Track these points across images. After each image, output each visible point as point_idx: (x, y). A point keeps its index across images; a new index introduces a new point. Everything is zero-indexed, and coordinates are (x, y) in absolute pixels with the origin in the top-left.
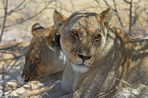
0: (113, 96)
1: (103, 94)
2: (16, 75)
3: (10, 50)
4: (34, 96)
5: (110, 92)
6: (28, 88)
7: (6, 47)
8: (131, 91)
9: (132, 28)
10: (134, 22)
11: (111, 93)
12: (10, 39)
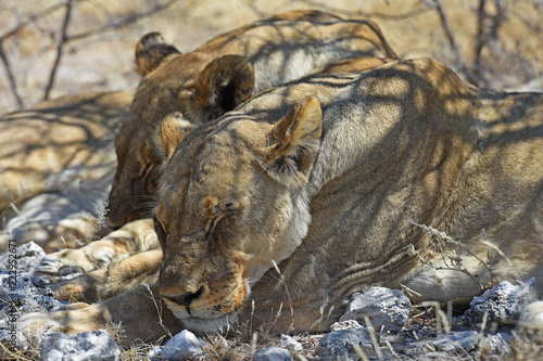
0: (401, 274)
1: (364, 269)
2: (91, 197)
3: (76, 113)
4: (145, 274)
5: (389, 263)
6: (126, 239)
7: (61, 104)
8: (458, 261)
9: (485, 51)
10: (494, 35)
11: (393, 264)
12: (88, 77)
